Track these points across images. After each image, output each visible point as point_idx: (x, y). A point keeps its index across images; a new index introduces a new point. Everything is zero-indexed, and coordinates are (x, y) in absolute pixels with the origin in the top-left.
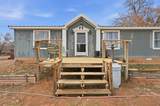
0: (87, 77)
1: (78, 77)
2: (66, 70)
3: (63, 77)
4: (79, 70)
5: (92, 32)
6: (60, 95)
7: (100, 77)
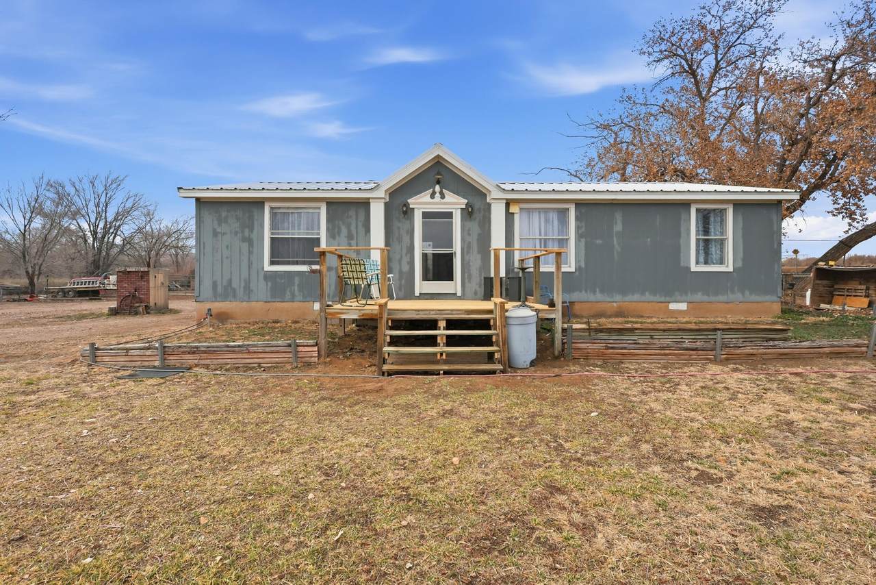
0: (451, 341)
1: (432, 341)
2: (397, 324)
3: (395, 341)
4: (433, 324)
5: (477, 211)
6: (390, 374)
7: (487, 341)
